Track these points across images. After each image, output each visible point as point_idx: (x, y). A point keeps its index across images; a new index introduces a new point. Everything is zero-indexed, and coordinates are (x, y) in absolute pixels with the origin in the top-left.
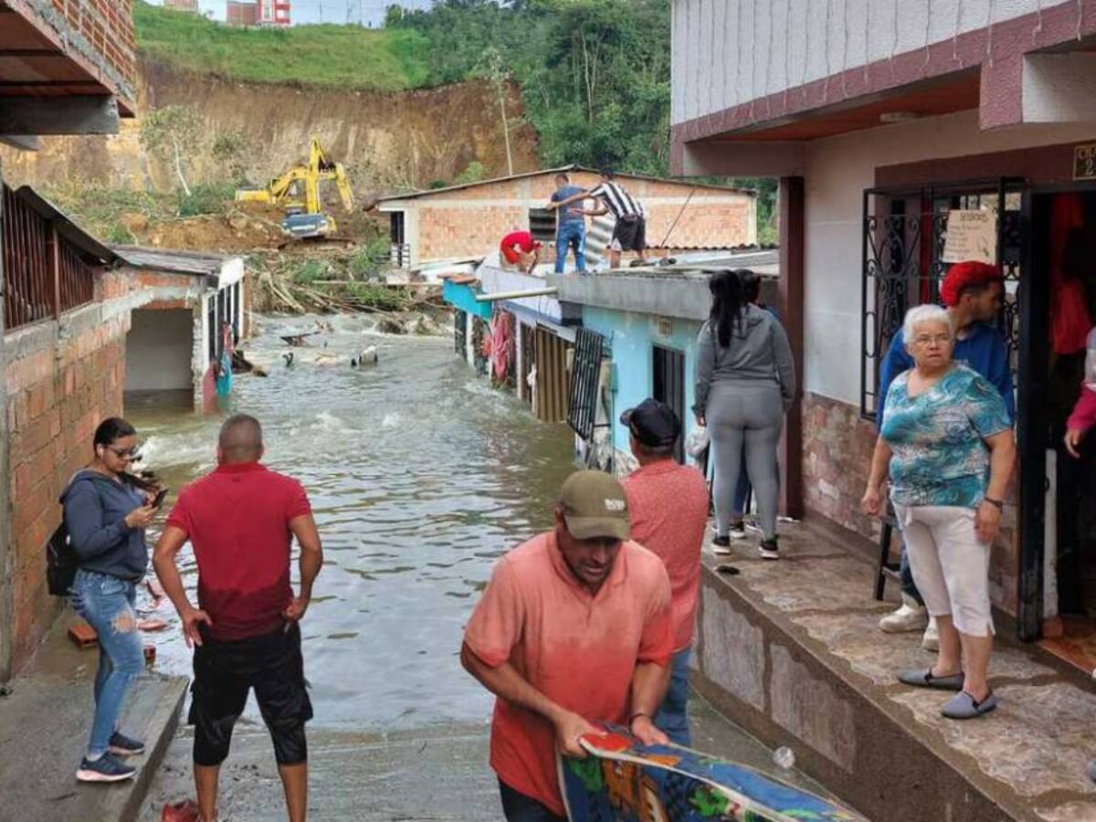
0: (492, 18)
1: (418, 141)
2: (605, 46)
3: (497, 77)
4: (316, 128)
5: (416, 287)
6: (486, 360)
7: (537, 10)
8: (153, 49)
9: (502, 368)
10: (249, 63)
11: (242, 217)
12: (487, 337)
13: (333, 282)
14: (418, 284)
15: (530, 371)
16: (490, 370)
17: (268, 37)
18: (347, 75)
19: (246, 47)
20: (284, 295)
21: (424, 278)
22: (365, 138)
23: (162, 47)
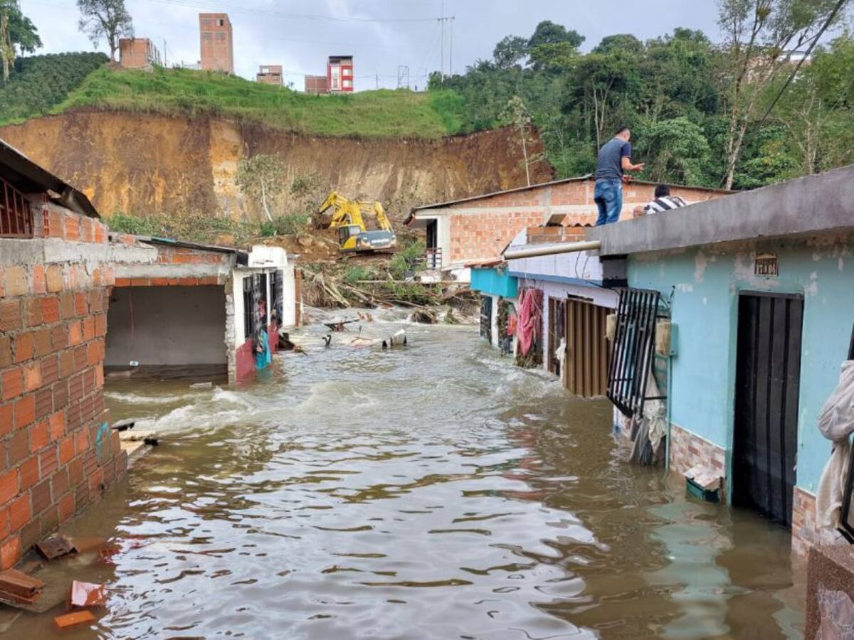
0: (516, 77)
1: (453, 178)
2: (613, 93)
3: (520, 121)
4: (371, 172)
5: (446, 284)
6: (511, 340)
7: (554, 69)
8: (247, 113)
9: (529, 344)
10: (320, 122)
11: (308, 237)
12: (512, 316)
13: (376, 281)
14: (449, 282)
15: (558, 345)
16: (515, 349)
17: (336, 101)
18: (396, 128)
19: (318, 110)
20: (334, 292)
21: (455, 277)
22: (411, 177)
23: (254, 111)
